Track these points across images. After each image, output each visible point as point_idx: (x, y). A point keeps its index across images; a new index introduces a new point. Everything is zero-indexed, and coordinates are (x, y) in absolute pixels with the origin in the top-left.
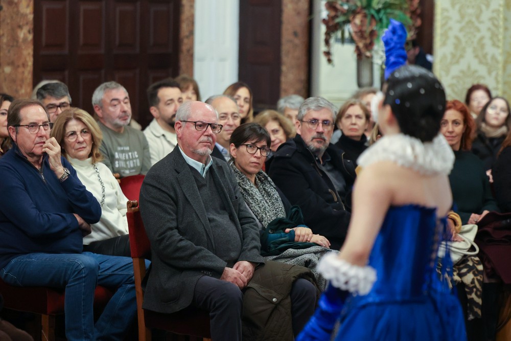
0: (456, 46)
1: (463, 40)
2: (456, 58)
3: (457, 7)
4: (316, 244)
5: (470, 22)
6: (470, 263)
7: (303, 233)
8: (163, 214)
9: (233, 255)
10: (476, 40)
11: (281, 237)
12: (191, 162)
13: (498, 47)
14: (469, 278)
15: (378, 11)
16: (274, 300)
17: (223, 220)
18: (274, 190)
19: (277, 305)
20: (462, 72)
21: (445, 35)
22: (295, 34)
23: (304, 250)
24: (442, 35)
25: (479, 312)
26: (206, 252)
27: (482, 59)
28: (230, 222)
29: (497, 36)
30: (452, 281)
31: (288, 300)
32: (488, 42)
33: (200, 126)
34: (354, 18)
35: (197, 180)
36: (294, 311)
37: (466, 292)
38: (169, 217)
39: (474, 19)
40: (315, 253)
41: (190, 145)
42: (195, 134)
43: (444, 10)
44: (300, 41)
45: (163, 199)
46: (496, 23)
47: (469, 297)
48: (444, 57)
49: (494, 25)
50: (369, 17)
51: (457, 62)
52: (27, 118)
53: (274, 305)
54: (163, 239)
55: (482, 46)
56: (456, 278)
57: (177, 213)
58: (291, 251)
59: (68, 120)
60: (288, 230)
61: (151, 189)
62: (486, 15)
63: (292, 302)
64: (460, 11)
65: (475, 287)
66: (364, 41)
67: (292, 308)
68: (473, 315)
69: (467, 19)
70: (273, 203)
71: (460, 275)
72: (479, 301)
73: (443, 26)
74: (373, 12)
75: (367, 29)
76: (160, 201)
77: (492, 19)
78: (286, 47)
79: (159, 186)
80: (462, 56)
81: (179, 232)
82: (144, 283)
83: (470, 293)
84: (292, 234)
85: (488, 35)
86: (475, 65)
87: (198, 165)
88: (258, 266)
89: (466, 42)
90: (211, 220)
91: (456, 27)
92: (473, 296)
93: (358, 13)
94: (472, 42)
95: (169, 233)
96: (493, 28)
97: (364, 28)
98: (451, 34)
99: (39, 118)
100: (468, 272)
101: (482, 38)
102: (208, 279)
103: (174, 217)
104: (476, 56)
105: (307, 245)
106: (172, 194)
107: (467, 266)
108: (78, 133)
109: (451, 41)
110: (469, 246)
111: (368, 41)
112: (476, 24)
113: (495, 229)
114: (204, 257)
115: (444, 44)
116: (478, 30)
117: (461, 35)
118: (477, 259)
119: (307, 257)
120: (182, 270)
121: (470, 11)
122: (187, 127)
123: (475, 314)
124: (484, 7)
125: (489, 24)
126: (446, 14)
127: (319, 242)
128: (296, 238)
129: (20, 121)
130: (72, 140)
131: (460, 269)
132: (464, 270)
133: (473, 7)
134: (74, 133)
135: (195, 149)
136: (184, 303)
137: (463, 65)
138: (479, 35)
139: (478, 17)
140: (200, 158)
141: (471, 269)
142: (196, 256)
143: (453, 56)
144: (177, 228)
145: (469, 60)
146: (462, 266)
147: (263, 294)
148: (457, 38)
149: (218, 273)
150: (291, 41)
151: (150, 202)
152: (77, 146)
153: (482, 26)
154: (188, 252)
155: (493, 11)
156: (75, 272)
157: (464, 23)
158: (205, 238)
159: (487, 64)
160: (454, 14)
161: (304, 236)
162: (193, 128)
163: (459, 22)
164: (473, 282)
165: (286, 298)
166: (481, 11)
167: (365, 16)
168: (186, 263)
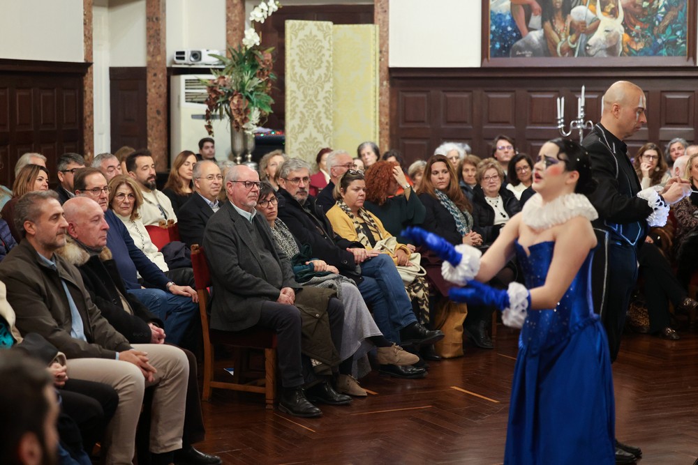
0: (301, 120)
1: (306, 114)
2: (302, 129)
3: (302, 89)
4: (331, 273)
5: (310, 101)
6: (420, 282)
7: (320, 265)
8: (228, 254)
9: (280, 283)
10: (315, 114)
11: (304, 268)
12: (242, 212)
13: (330, 119)
14: (421, 293)
15: (251, 93)
16: (317, 315)
17: (269, 256)
18: (288, 232)
19: (319, 320)
20: (306, 139)
21: (293, 110)
22: (158, 112)
23: (325, 277)
24: (291, 111)
25: (428, 318)
26: (264, 282)
27: (319, 128)
28: (273, 258)
29: (329, 111)
30: (411, 296)
31: (327, 315)
32: (322, 115)
33: (248, 184)
34: (232, 99)
35: (248, 227)
36: (332, 322)
37: (418, 304)
38: (232, 256)
39: (313, 98)
40: (333, 279)
41: (241, 200)
42: (245, 191)
43: (293, 92)
44: (161, 118)
45: (227, 242)
46: (328, 101)
47: (421, 307)
48: (293, 128)
49: (327, 103)
50: (244, 98)
51: (303, 132)
52: (91, 184)
53: (317, 320)
54: (231, 273)
55: (319, 119)
56: (413, 294)
57: (237, 253)
58: (315, 278)
59: (121, 183)
60: (307, 263)
61: (216, 234)
62: (321, 95)
63: (329, 317)
64: (303, 92)
65: (425, 300)
66: (240, 117)
67: (330, 321)
68: (424, 321)
69: (308, 98)
70: (289, 242)
71: (416, 291)
72: (427, 310)
73: (292, 103)
74: (247, 93)
75: (243, 107)
76: (225, 243)
77: (325, 98)
78: (150, 123)
79: (223, 232)
80: (306, 127)
81: (240, 267)
82: (209, 308)
83: (422, 305)
84: (312, 266)
85: (323, 110)
86: (315, 133)
87: (247, 215)
88: (297, 291)
89: (308, 116)
90: (263, 257)
91: (301, 104)
92: (424, 307)
93: (235, 95)
94: (313, 116)
95: (235, 269)
96: (327, 105)
97: (240, 107)
98: (298, 110)
99: (101, 184)
100: (420, 289)
101: (319, 112)
102: (269, 302)
103: (236, 256)
104: (315, 127)
105: (325, 273)
106: (233, 238)
107: (418, 284)
108: (126, 196)
109: (298, 115)
110: (419, 270)
111: (243, 117)
112: (315, 102)
113: (430, 256)
114: (263, 286)
115: (293, 118)
116: (317, 107)
117: (304, 111)
118: (423, 279)
119: (330, 282)
120: (246, 297)
121: (311, 92)
122: (238, 186)
123: (425, 320)
124: (320, 89)
125: (323, 102)
126: (294, 95)
127: (333, 271)
128: (315, 269)
129: (85, 186)
130: (120, 199)
131: (414, 287)
132: (417, 288)
133: (312, 89)
134: (122, 195)
135: (245, 203)
136: (250, 323)
137: (306, 134)
138: (317, 111)
139: (316, 97)
140: (249, 209)
141: (422, 286)
142: (257, 286)
143: (300, 126)
144: (239, 264)
145: (311, 129)
146: (414, 285)
147: (307, 312)
148: (301, 112)
149: (275, 297)
150: (154, 118)
151: (215, 245)
152: (123, 205)
153: (318, 103)
154: (252, 282)
155: (326, 92)
156: (151, 302)
157: (306, 102)
158: (260, 271)
159: (323, 132)
160: (300, 95)
161: (321, 267)
162: (243, 186)
163: (303, 101)
164: (423, 297)
165: (325, 313)
166: (318, 92)
167: (241, 97)
168: (250, 292)
